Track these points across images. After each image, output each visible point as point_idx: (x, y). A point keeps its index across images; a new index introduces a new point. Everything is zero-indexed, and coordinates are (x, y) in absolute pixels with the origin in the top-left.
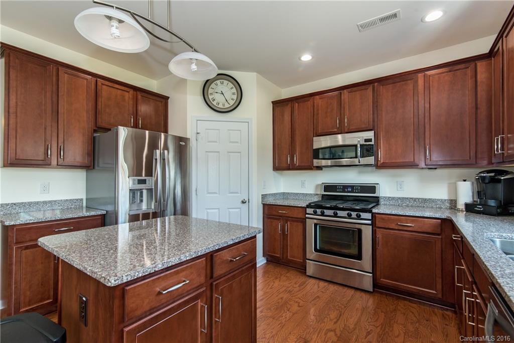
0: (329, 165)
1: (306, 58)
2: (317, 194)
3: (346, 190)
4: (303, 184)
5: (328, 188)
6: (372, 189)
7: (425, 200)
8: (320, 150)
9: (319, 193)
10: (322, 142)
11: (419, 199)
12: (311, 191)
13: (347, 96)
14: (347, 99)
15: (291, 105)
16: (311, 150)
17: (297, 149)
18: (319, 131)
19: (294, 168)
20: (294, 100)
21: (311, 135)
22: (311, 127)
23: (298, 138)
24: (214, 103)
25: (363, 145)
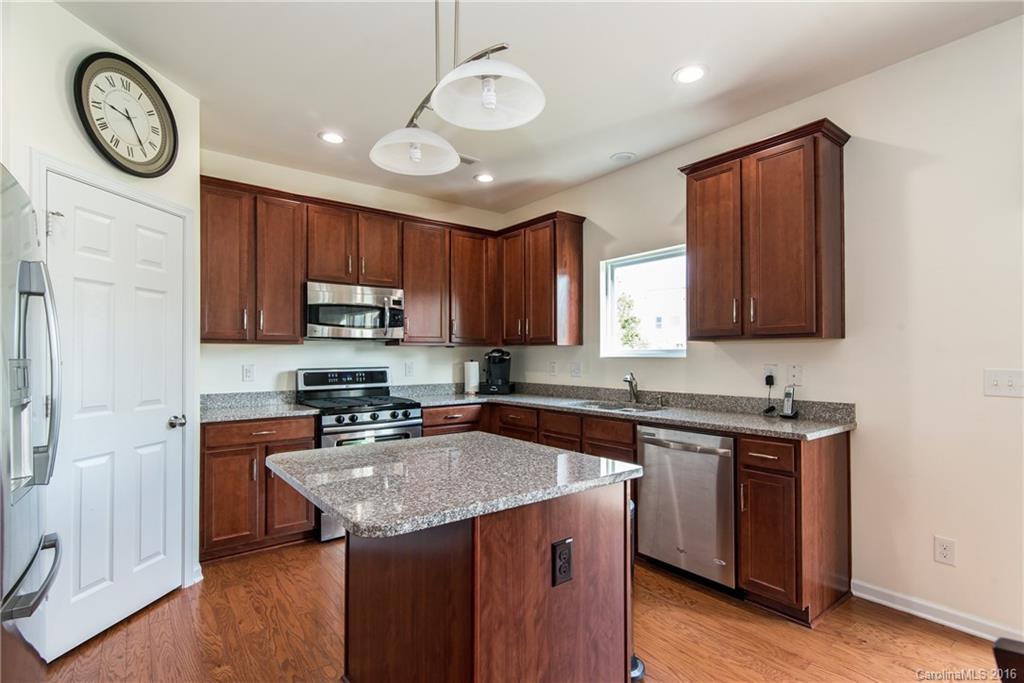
0: (326, 336)
1: (333, 138)
2: (282, 392)
3: (344, 379)
4: (246, 373)
5: (313, 378)
6: (380, 376)
7: (435, 386)
8: (321, 308)
9: (284, 389)
10: (321, 293)
11: (429, 385)
12: (268, 386)
13: (363, 223)
14: (362, 230)
15: (247, 201)
16: (298, 308)
17: (266, 299)
18: (314, 272)
19: (257, 338)
20: (257, 193)
21: (300, 278)
22: (300, 259)
23: (267, 276)
24: (106, 136)
25: (391, 309)
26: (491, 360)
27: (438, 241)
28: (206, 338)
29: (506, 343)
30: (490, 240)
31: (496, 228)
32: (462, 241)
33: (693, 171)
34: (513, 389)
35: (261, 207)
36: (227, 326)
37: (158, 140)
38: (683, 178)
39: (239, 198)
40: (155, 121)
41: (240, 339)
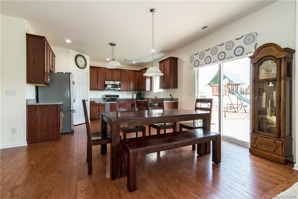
2: (102, 98)
3: (112, 96)
4: (97, 95)
5: (106, 96)
6: (118, 96)
8: (107, 85)
10: (107, 82)
12: (100, 97)
13: (114, 71)
14: (114, 72)
15: (96, 69)
16: (104, 85)
17: (99, 84)
18: (106, 79)
19: (98, 90)
20: (98, 68)
21: (104, 80)
22: (104, 78)
23: (99, 80)
24: (79, 65)
25: (119, 85)
26: (138, 94)
27: (127, 73)
28: (90, 90)
29: (140, 91)
30: (138, 72)
31: (139, 70)
32: (132, 73)
33: (160, 62)
34: (143, 99)
35: (98, 70)
36: (94, 88)
37: (84, 64)
38: (159, 63)
39: (95, 69)
40: (84, 61)
41: (95, 90)
